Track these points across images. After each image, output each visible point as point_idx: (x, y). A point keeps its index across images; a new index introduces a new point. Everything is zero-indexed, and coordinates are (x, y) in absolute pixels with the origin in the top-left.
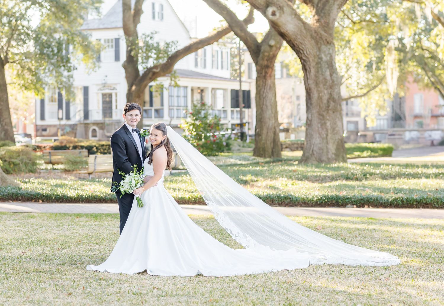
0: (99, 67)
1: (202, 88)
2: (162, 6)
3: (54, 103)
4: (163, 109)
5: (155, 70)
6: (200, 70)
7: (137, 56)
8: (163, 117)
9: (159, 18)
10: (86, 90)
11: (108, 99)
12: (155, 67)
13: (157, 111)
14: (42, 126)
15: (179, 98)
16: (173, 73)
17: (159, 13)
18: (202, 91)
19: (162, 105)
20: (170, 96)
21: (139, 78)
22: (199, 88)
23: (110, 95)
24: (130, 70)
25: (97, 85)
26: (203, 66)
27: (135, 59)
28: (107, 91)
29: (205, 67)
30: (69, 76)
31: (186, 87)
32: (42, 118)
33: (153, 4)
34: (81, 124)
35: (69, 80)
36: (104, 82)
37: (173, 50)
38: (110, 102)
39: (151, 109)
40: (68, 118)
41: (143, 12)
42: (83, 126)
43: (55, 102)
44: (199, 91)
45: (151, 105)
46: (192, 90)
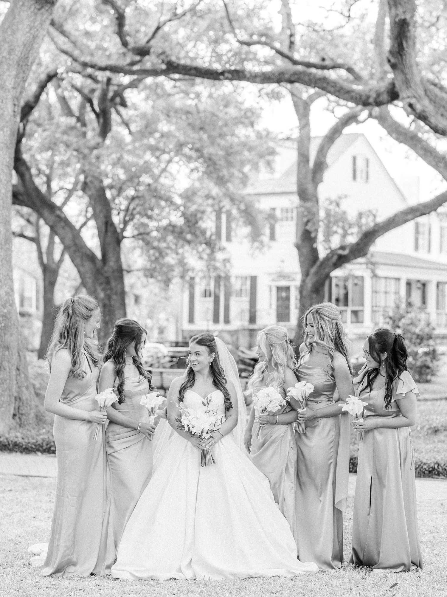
0: (270, 247)
1: (423, 282)
2: (367, 161)
3: (208, 299)
4: (363, 311)
5: (341, 252)
6: (422, 254)
7: (316, 231)
8: (362, 322)
9: (362, 177)
10: (254, 280)
11: (284, 294)
12: (342, 248)
13: (355, 313)
14: (191, 331)
15: (388, 295)
16: (369, 256)
17: (362, 171)
18: (424, 285)
19: (362, 305)
20: (375, 292)
21: (318, 263)
22: (418, 281)
23: (288, 289)
24: (305, 251)
25: (269, 274)
26: (427, 249)
27: (313, 235)
28: (283, 283)
29: (429, 250)
30: (224, 260)
31: (398, 279)
32: (191, 320)
33: (354, 159)
34: (244, 330)
35: (225, 266)
36: (279, 270)
37: (368, 223)
38: (288, 299)
39: (346, 311)
40: (227, 321)
41: (327, 167)
42: (247, 333)
43: (210, 296)
44: (419, 285)
45: (346, 304)
46: (409, 284)
